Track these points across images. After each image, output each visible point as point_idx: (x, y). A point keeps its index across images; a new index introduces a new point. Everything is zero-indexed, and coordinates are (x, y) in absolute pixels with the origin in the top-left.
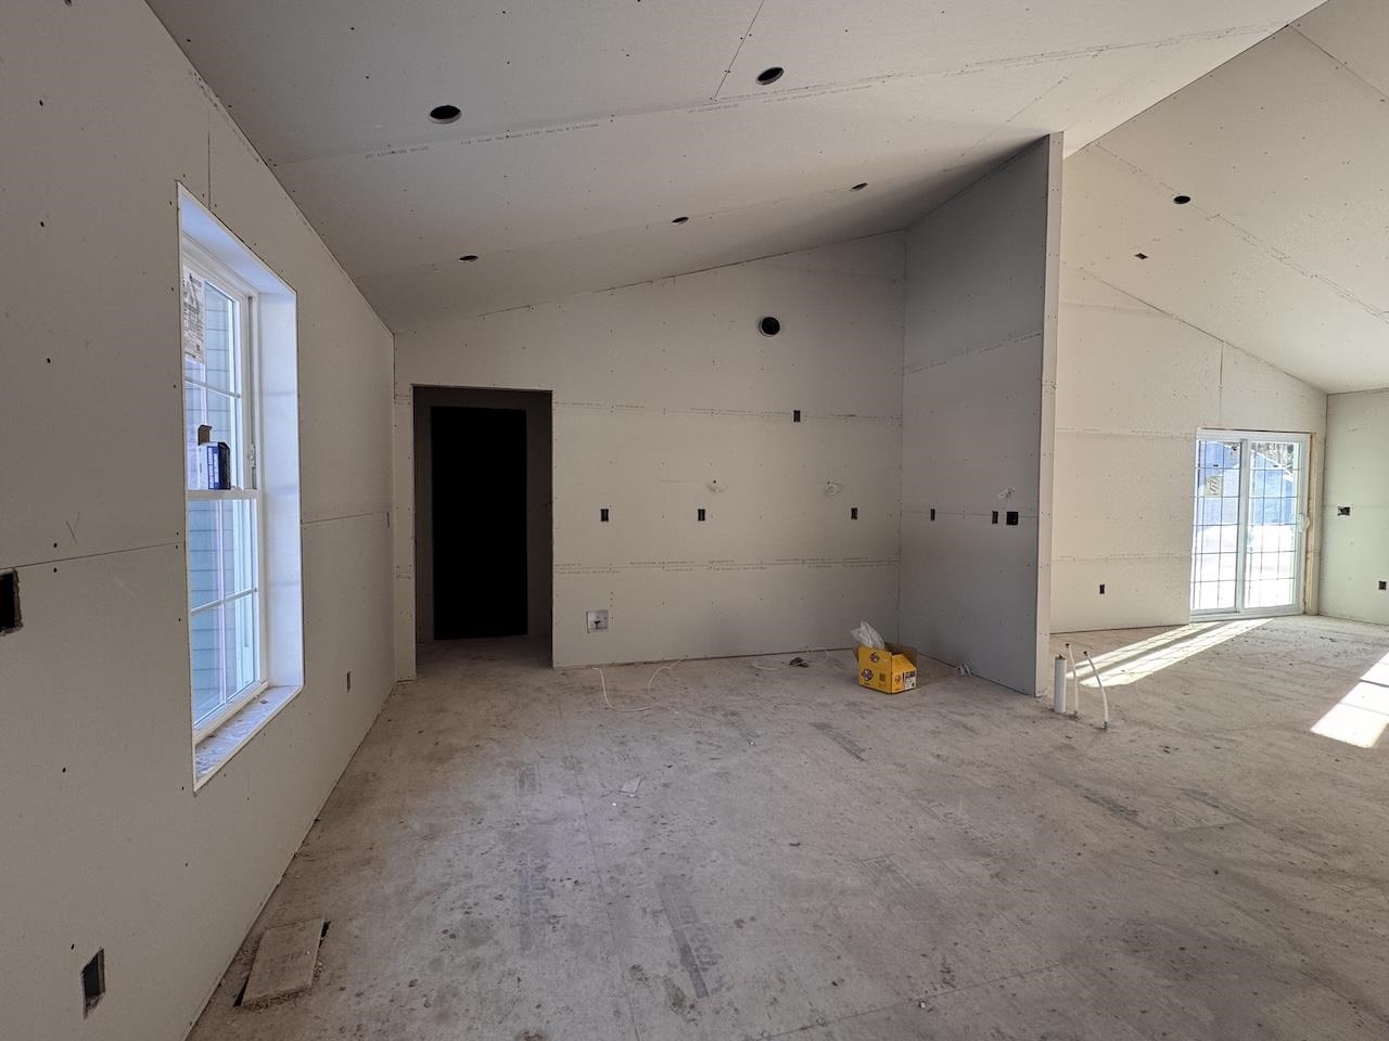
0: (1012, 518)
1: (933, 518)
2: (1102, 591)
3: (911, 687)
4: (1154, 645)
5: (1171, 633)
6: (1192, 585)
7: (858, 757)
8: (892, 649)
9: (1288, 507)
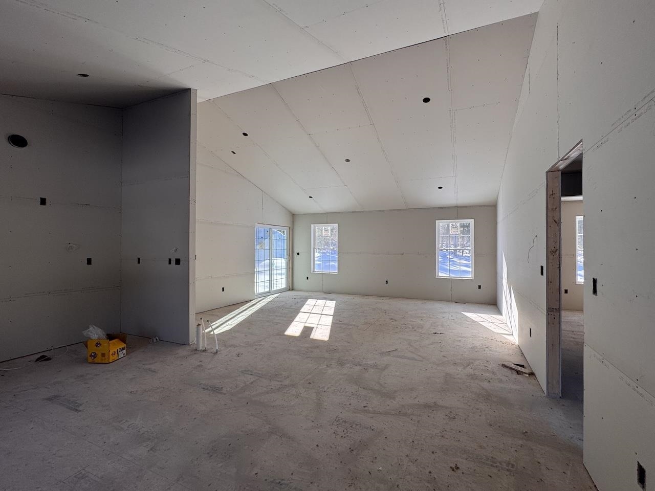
0: (178, 262)
1: (139, 262)
2: (223, 290)
3: (122, 356)
4: (242, 310)
5: (248, 304)
6: (255, 284)
7: (77, 410)
8: (110, 337)
9: (284, 251)
